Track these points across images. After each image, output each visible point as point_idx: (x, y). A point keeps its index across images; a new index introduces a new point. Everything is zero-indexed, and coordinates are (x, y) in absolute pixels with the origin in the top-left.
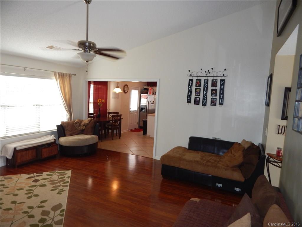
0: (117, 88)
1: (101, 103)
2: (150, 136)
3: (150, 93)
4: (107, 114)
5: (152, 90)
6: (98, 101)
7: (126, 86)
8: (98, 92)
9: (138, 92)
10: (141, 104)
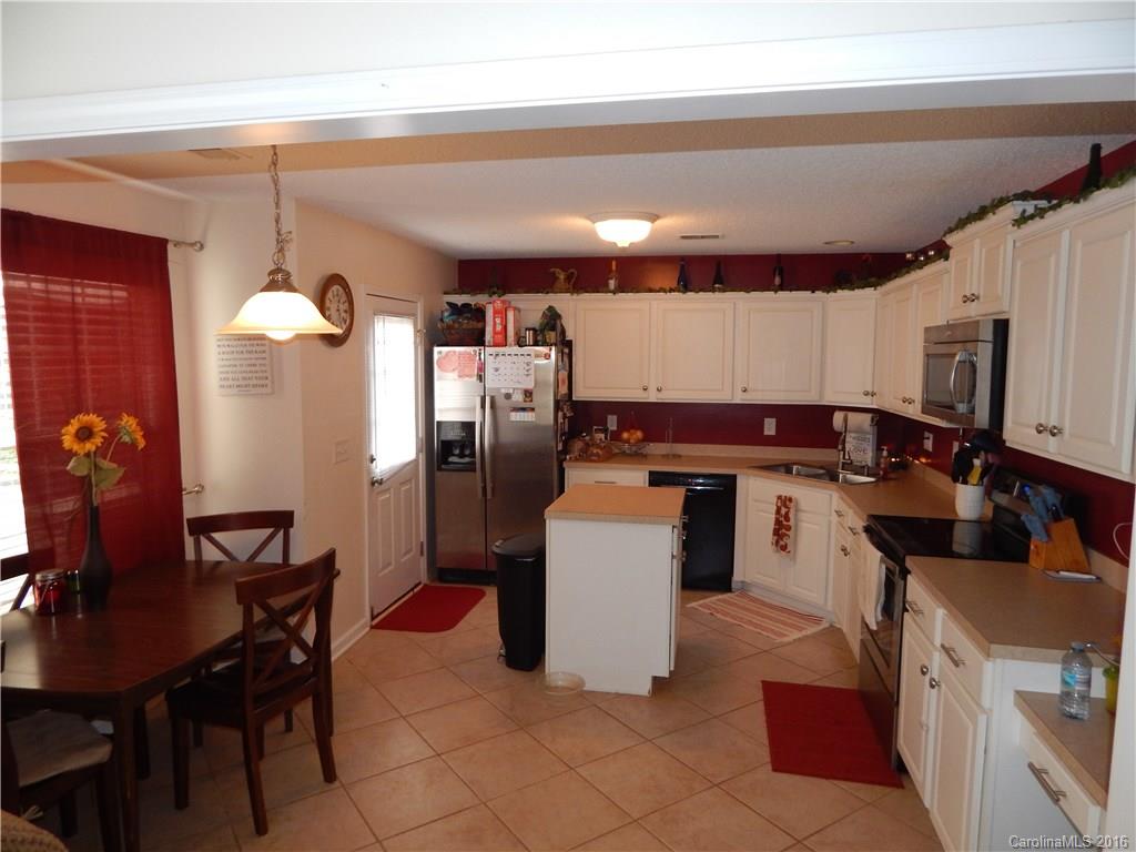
0: (272, 286)
1: (101, 451)
2: (588, 687)
3: (500, 338)
4: (189, 541)
5: (511, 315)
6: (68, 441)
7: (336, 288)
8: (76, 343)
9: (417, 331)
10: (438, 417)
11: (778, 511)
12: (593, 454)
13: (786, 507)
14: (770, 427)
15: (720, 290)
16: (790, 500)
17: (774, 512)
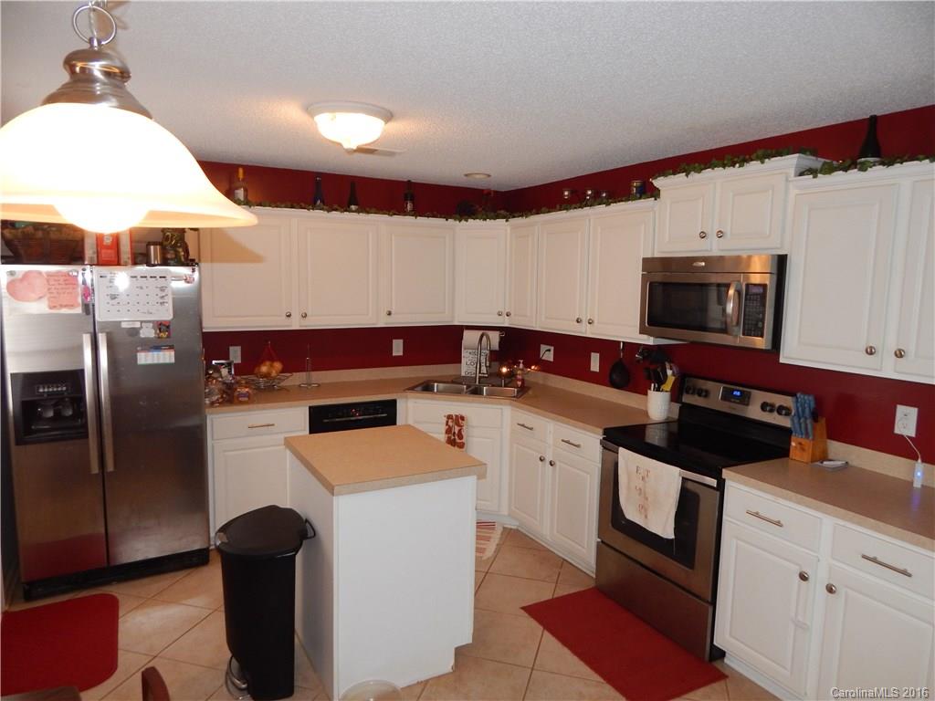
3: (109, 254)
11: (449, 431)
12: (241, 395)
13: (459, 425)
14: (398, 348)
15: (357, 211)
16: (463, 418)
17: (444, 431)
